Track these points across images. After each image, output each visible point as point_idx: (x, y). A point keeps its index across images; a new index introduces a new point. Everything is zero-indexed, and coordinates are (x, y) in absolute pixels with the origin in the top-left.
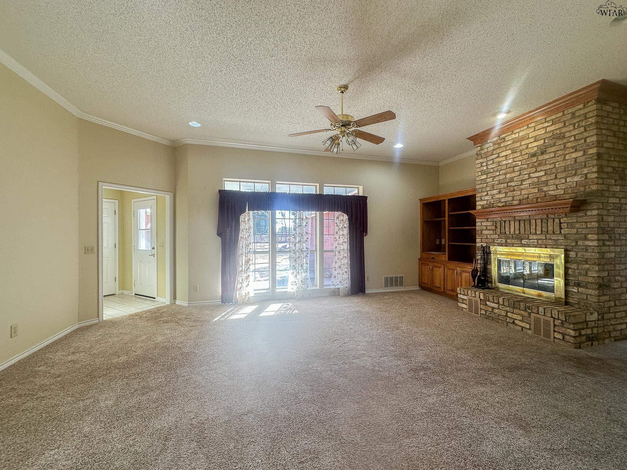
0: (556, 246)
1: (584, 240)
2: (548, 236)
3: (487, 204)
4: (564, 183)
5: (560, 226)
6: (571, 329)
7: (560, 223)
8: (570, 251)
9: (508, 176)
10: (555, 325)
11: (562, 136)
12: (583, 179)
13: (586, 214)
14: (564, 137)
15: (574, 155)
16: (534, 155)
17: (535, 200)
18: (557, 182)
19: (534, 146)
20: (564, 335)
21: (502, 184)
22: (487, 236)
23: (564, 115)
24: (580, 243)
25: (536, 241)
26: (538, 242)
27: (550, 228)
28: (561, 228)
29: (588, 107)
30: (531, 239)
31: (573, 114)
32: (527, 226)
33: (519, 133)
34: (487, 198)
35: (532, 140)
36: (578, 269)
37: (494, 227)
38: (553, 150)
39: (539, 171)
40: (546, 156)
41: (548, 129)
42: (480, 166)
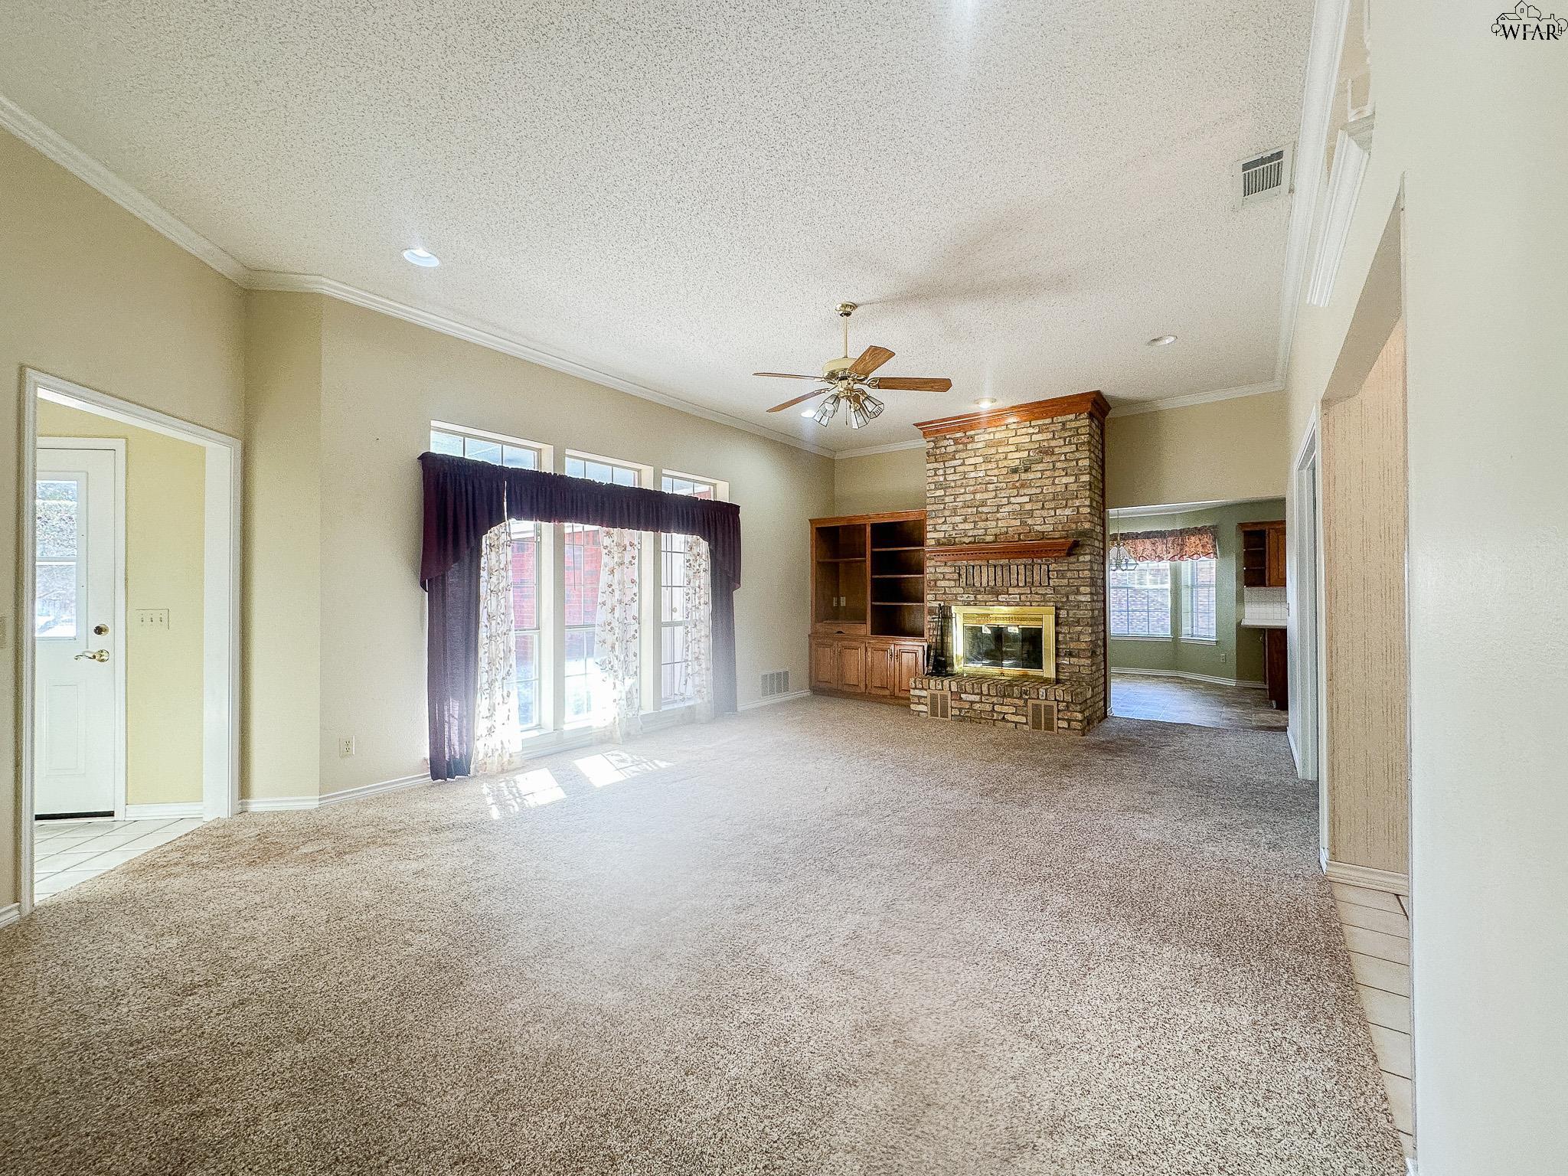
0: (1044, 602)
1: (1076, 594)
2: (1033, 589)
3: (944, 538)
4: (1053, 516)
5: (1048, 575)
6: (1079, 712)
7: (1049, 571)
8: (1060, 609)
9: (978, 496)
10: (1059, 711)
11: (1050, 452)
12: (1075, 513)
13: (1078, 560)
14: (1053, 453)
15: (1065, 480)
16: (1015, 471)
17: (1016, 536)
18: (1045, 513)
19: (1015, 459)
20: (1069, 721)
21: (968, 507)
22: (945, 590)
23: (1052, 423)
24: (1072, 598)
25: (1018, 596)
26: (1020, 598)
27: (1036, 578)
28: (1049, 578)
29: (1079, 420)
30: (1010, 594)
31: (1064, 424)
32: (1006, 574)
33: (994, 433)
34: (944, 528)
35: (1013, 448)
36: (1069, 633)
37: (956, 576)
38: (1039, 469)
39: (1022, 496)
40: (1031, 476)
41: (1034, 438)
42: (933, 474)
